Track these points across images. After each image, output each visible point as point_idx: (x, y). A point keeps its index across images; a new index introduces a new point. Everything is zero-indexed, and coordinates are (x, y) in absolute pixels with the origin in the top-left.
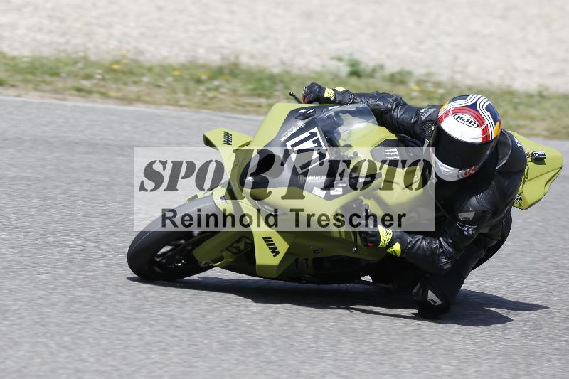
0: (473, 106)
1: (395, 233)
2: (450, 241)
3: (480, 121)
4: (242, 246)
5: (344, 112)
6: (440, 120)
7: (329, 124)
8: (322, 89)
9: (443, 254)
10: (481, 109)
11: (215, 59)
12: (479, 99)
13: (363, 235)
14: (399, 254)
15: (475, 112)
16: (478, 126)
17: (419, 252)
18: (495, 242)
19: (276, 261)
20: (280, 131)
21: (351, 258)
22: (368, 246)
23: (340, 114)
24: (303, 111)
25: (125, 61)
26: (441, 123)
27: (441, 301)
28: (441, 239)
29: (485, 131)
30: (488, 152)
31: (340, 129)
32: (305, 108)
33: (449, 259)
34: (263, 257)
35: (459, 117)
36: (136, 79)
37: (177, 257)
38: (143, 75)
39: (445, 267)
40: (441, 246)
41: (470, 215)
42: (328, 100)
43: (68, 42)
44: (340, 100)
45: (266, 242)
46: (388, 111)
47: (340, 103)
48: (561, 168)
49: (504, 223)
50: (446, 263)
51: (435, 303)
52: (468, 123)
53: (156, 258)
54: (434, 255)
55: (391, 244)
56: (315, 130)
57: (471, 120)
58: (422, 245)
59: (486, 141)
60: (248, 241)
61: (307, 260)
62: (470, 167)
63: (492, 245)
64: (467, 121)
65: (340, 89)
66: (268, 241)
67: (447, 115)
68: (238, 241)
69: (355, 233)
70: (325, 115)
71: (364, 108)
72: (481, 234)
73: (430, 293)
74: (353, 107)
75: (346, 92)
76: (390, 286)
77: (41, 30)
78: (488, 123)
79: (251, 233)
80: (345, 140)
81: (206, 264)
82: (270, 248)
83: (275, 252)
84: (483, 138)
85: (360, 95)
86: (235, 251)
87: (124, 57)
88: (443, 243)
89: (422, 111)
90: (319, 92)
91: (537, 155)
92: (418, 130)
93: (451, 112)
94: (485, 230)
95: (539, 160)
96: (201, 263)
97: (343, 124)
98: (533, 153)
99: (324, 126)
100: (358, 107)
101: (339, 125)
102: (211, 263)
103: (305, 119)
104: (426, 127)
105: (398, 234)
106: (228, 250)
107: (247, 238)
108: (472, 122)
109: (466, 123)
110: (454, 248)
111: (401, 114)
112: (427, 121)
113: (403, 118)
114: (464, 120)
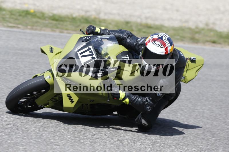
0: (161, 38)
1: (126, 94)
2: (151, 99)
3: (164, 45)
4: (57, 98)
6: (146, 44)
7: (97, 44)
8: (94, 28)
9: (148, 104)
10: (165, 39)
12: (164, 35)
13: (112, 94)
14: (128, 103)
15: (162, 41)
16: (163, 47)
17: (137, 103)
18: (173, 98)
19: (72, 105)
20: (75, 47)
22: (114, 99)
23: (103, 40)
24: (85, 38)
26: (146, 45)
27: (148, 124)
28: (147, 98)
29: (166, 49)
30: (168, 59)
31: (102, 46)
32: (86, 37)
33: (150, 107)
34: (67, 103)
35: (154, 43)
40: (147, 101)
42: (97, 33)
45: (68, 97)
46: (124, 39)
47: (103, 34)
48: (203, 65)
50: (149, 109)
51: (145, 125)
52: (158, 46)
54: (143, 105)
55: (124, 99)
56: (91, 47)
57: (160, 44)
58: (138, 100)
60: (61, 96)
61: (87, 105)
63: (171, 99)
64: (158, 45)
65: (103, 28)
66: (69, 96)
67: (149, 41)
68: (56, 96)
69: (109, 93)
70: (95, 40)
71: (113, 37)
73: (143, 120)
74: (108, 36)
75: (105, 29)
76: (126, 116)
78: (168, 46)
79: (61, 93)
80: (105, 51)
81: (41, 106)
82: (70, 100)
83: (72, 101)
84: (165, 52)
85: (112, 31)
86: (54, 101)
88: (148, 100)
89: (139, 39)
91: (192, 59)
92: (137, 48)
93: (151, 41)
95: (193, 61)
96: (39, 105)
97: (103, 44)
98: (190, 58)
99: (95, 45)
100: (110, 37)
101: (102, 45)
102: (43, 106)
103: (86, 41)
104: (140, 47)
105: (128, 94)
106: (52, 100)
107: (59, 95)
108: (160, 45)
109: (157, 45)
110: (153, 102)
111: (130, 40)
112: (141, 44)
113: (131, 42)
114: (156, 44)
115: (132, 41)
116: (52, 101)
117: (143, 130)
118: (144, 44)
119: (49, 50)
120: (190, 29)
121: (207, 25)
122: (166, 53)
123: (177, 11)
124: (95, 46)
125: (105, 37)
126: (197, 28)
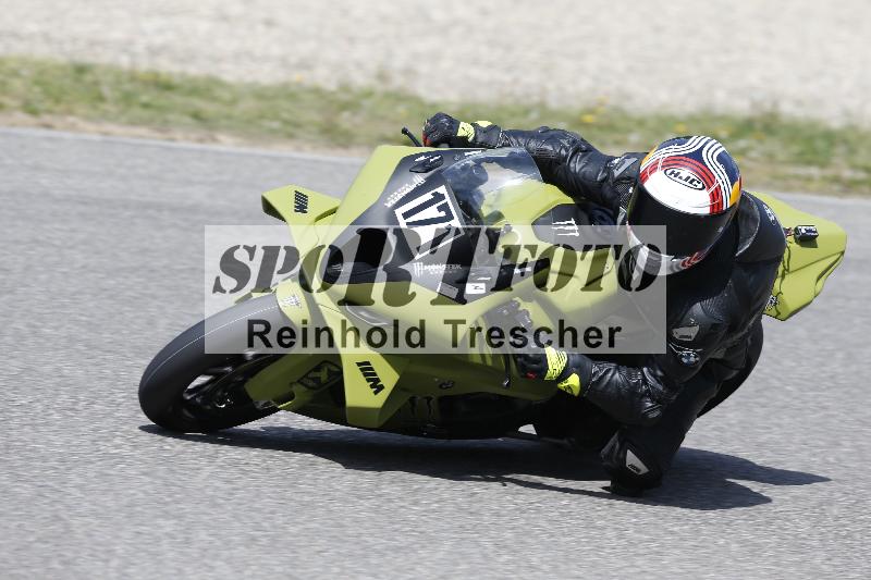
0: (697, 156)
1: (571, 358)
2: (659, 373)
3: (708, 180)
4: (323, 375)
5: (489, 160)
6: (643, 177)
7: (464, 179)
8: (454, 124)
9: (648, 394)
10: (711, 161)
11: (741, 107)
12: (707, 143)
13: (519, 360)
14: (576, 392)
15: (700, 165)
16: (704, 187)
17: (609, 389)
18: (735, 373)
19: (377, 401)
20: (385, 191)
21: (500, 396)
22: (527, 377)
23: (483, 164)
24: (423, 158)
25: (602, 110)
26: (643, 181)
27: (648, 468)
28: (645, 369)
29: (715, 195)
30: (721, 230)
31: (482, 188)
32: (426, 154)
33: (658, 402)
34: (358, 394)
35: (673, 173)
36: (618, 137)
37: (219, 394)
38: (630, 131)
39: (651, 416)
40: (645, 381)
41: (693, 332)
42: (463, 142)
43: (516, 81)
44: (483, 141)
45: (362, 370)
46: (561, 160)
47: (484, 146)
48: (843, 253)
49: (749, 342)
50: (652, 410)
51: (638, 470)
52: (687, 183)
53: (184, 395)
54: (632, 395)
55: (564, 375)
56: (442, 190)
57: (693, 177)
58: (614, 378)
59: (717, 213)
60: (334, 369)
61: (429, 399)
62: (691, 255)
63: (730, 377)
64: (686, 180)
65: (484, 124)
66: (366, 368)
67: (654, 168)
68: (318, 369)
69: (506, 357)
70: (458, 165)
71: (522, 154)
72: (711, 360)
73: (630, 454)
74: (503, 153)
75: (491, 128)
76: (565, 441)
77: (476, 62)
78: (720, 183)
79: (338, 357)
80: (491, 206)
81: (265, 404)
82: (368, 381)
83: (377, 386)
84: (712, 207)
85: (516, 134)
86: (311, 384)
87: (601, 104)
88: (649, 378)
89: (616, 161)
90: (450, 127)
91: (804, 231)
92: (607, 192)
93: (659, 165)
94: (719, 354)
95: (807, 240)
96: (258, 403)
97: (486, 180)
98: (796, 229)
99: (456, 183)
100: (512, 153)
101: (482, 182)
102: (274, 404)
103: (426, 172)
104: (620, 188)
105: (577, 359)
106: (302, 383)
107: (331, 363)
108: (694, 180)
109: (684, 182)
110: (666, 385)
111: (581, 165)
112: (623, 179)
113: (584, 173)
114: (680, 178)
115: (589, 170)
116: (306, 386)
117: (628, 488)
118: (636, 179)
119: (291, 203)
120: (317, 91)
121: (382, 76)
122: (716, 210)
123: (269, 23)
124: (458, 187)
125: (491, 153)
126: (345, 87)
